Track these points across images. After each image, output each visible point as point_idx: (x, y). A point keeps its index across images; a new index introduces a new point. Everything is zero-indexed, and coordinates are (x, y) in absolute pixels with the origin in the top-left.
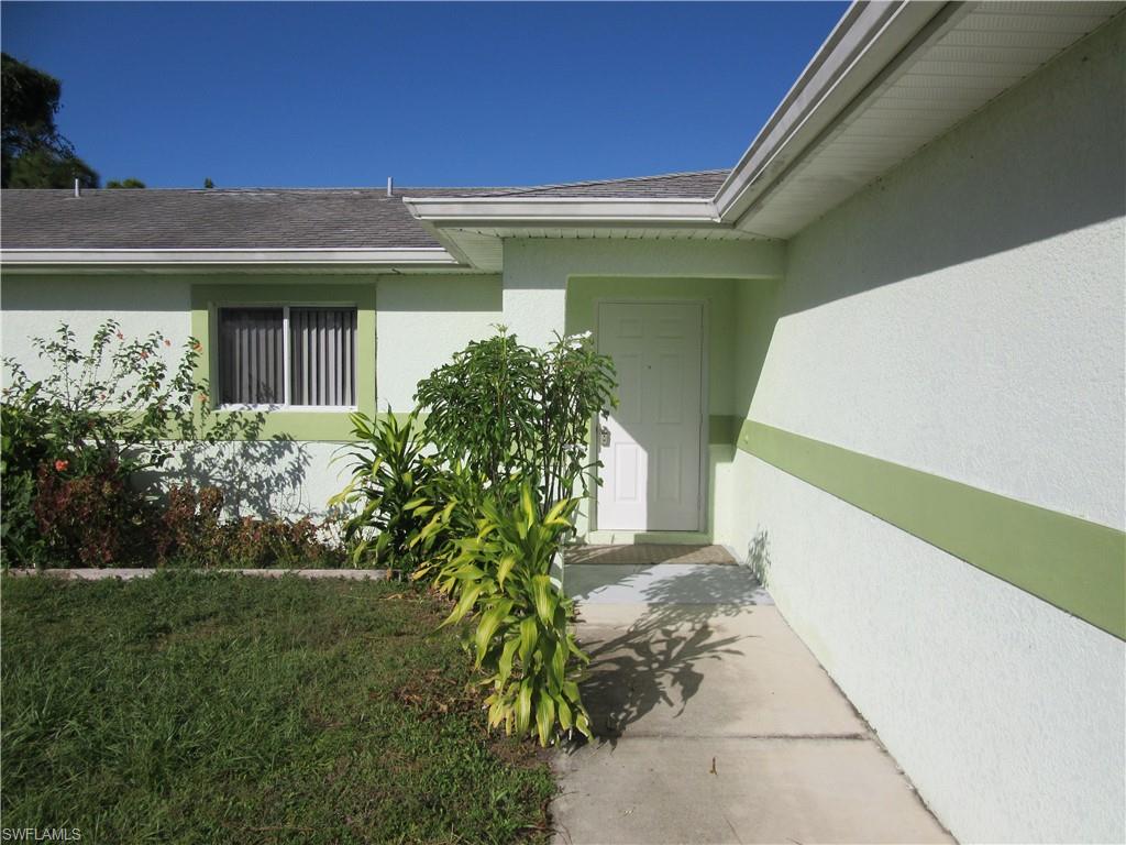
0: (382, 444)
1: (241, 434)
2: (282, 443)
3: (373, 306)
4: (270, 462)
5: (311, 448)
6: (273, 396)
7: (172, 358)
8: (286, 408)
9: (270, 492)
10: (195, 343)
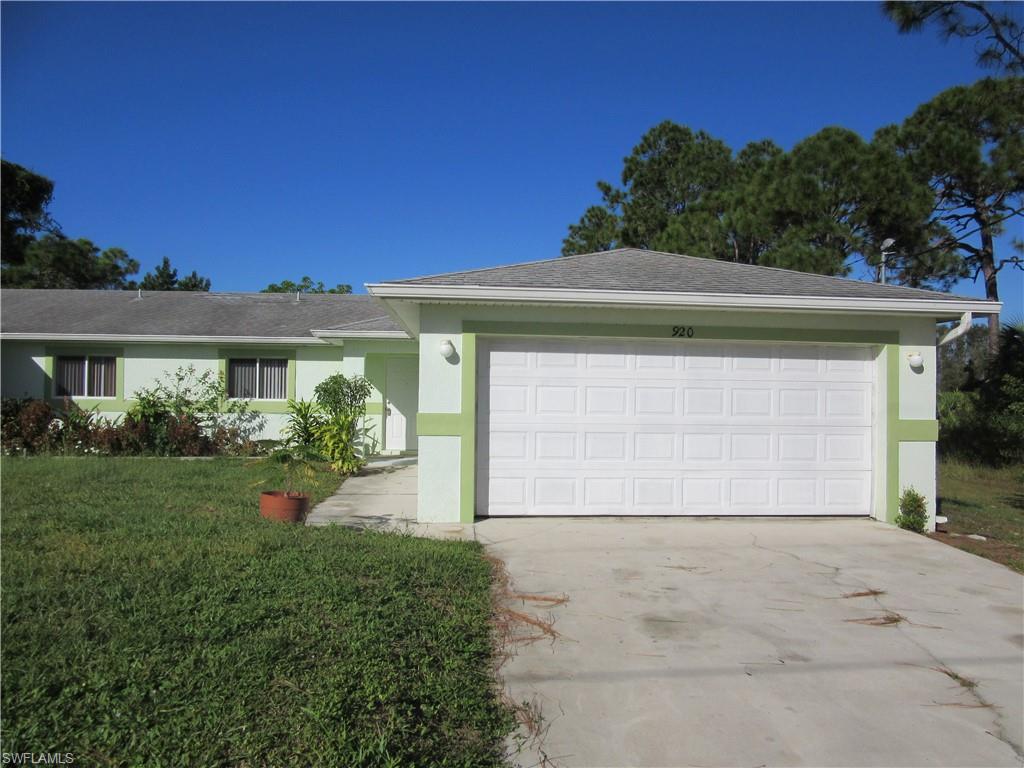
0: (299, 411)
1: (238, 410)
2: (255, 414)
3: (294, 358)
4: (250, 421)
5: (268, 417)
6: (251, 395)
7: (214, 378)
8: (257, 399)
9: (250, 433)
10: (221, 373)
